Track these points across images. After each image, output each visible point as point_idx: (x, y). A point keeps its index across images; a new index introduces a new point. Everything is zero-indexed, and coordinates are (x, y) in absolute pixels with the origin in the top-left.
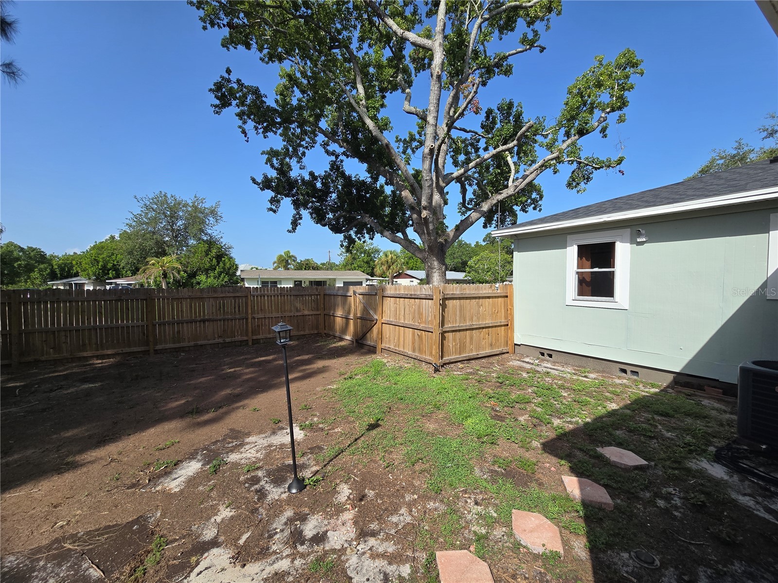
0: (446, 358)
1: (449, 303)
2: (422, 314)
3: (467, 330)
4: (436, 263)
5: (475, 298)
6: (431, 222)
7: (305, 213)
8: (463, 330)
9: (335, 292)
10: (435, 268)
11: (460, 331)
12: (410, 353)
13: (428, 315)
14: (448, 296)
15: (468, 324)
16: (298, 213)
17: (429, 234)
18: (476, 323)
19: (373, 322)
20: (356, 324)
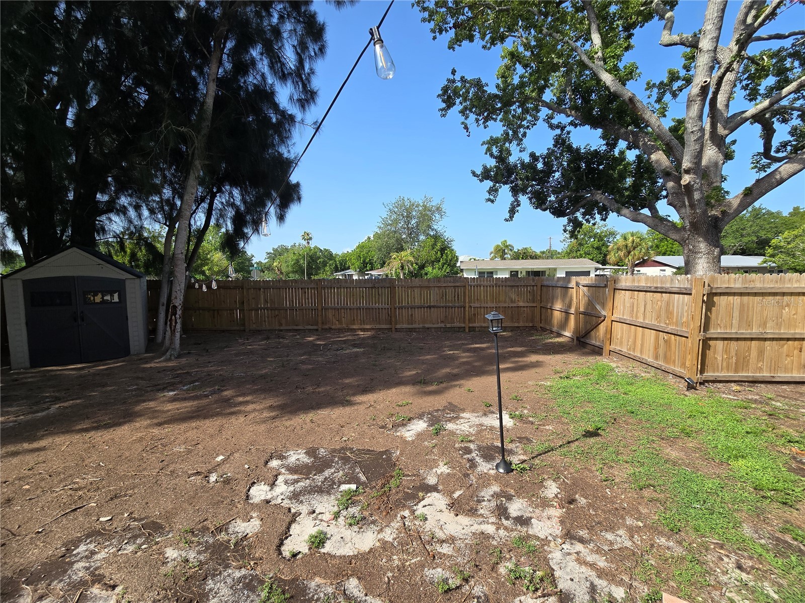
0: (709, 374)
1: (721, 301)
2: (672, 313)
3: (752, 339)
4: (703, 246)
5: (775, 294)
6: (697, 190)
7: (524, 199)
8: (745, 339)
9: (554, 283)
10: (701, 252)
11: (737, 339)
12: (650, 360)
13: (682, 314)
14: (719, 291)
15: (755, 331)
16: (517, 200)
17: (692, 206)
18: (771, 330)
19: (600, 319)
20: (577, 320)
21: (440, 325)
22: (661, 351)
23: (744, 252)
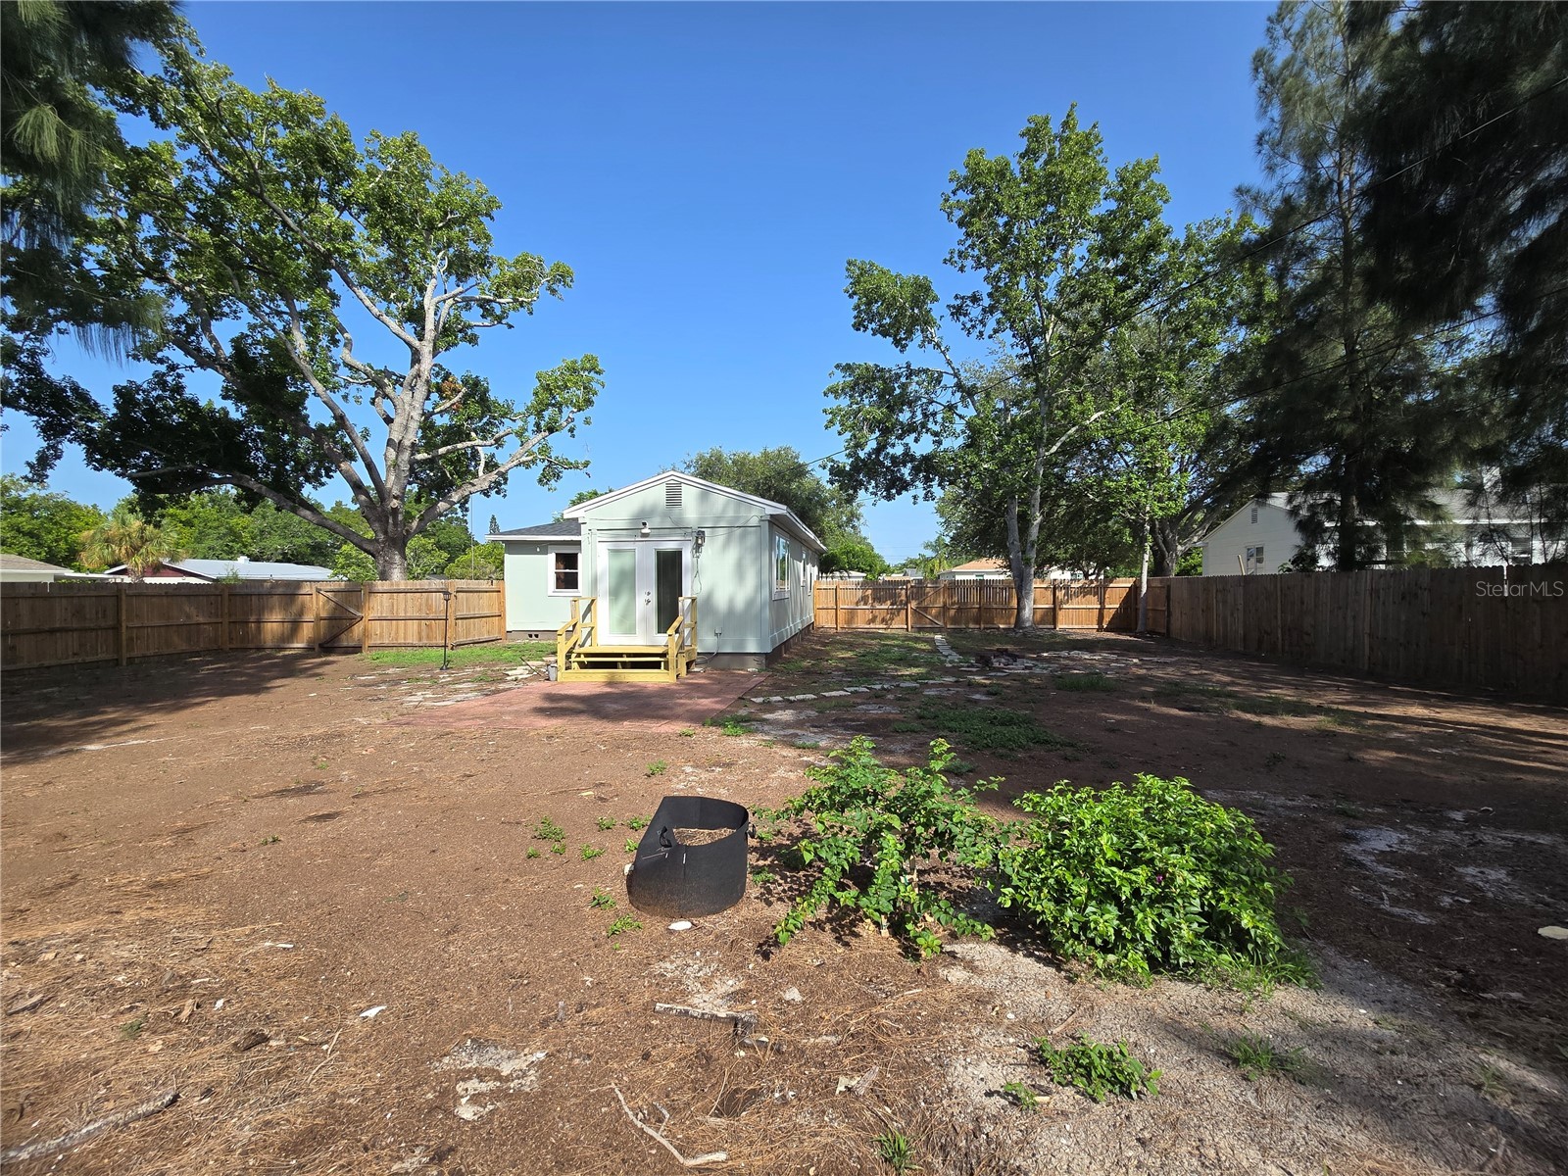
0: (457, 641)
2: (431, 606)
3: (472, 618)
5: (477, 592)
6: (401, 513)
8: (469, 618)
9: (265, 591)
11: (466, 618)
12: (416, 642)
13: (440, 605)
14: (459, 590)
15: (472, 613)
17: (396, 525)
19: (353, 620)
20: (317, 628)
21: (71, 660)
22: (424, 634)
23: (286, 559)
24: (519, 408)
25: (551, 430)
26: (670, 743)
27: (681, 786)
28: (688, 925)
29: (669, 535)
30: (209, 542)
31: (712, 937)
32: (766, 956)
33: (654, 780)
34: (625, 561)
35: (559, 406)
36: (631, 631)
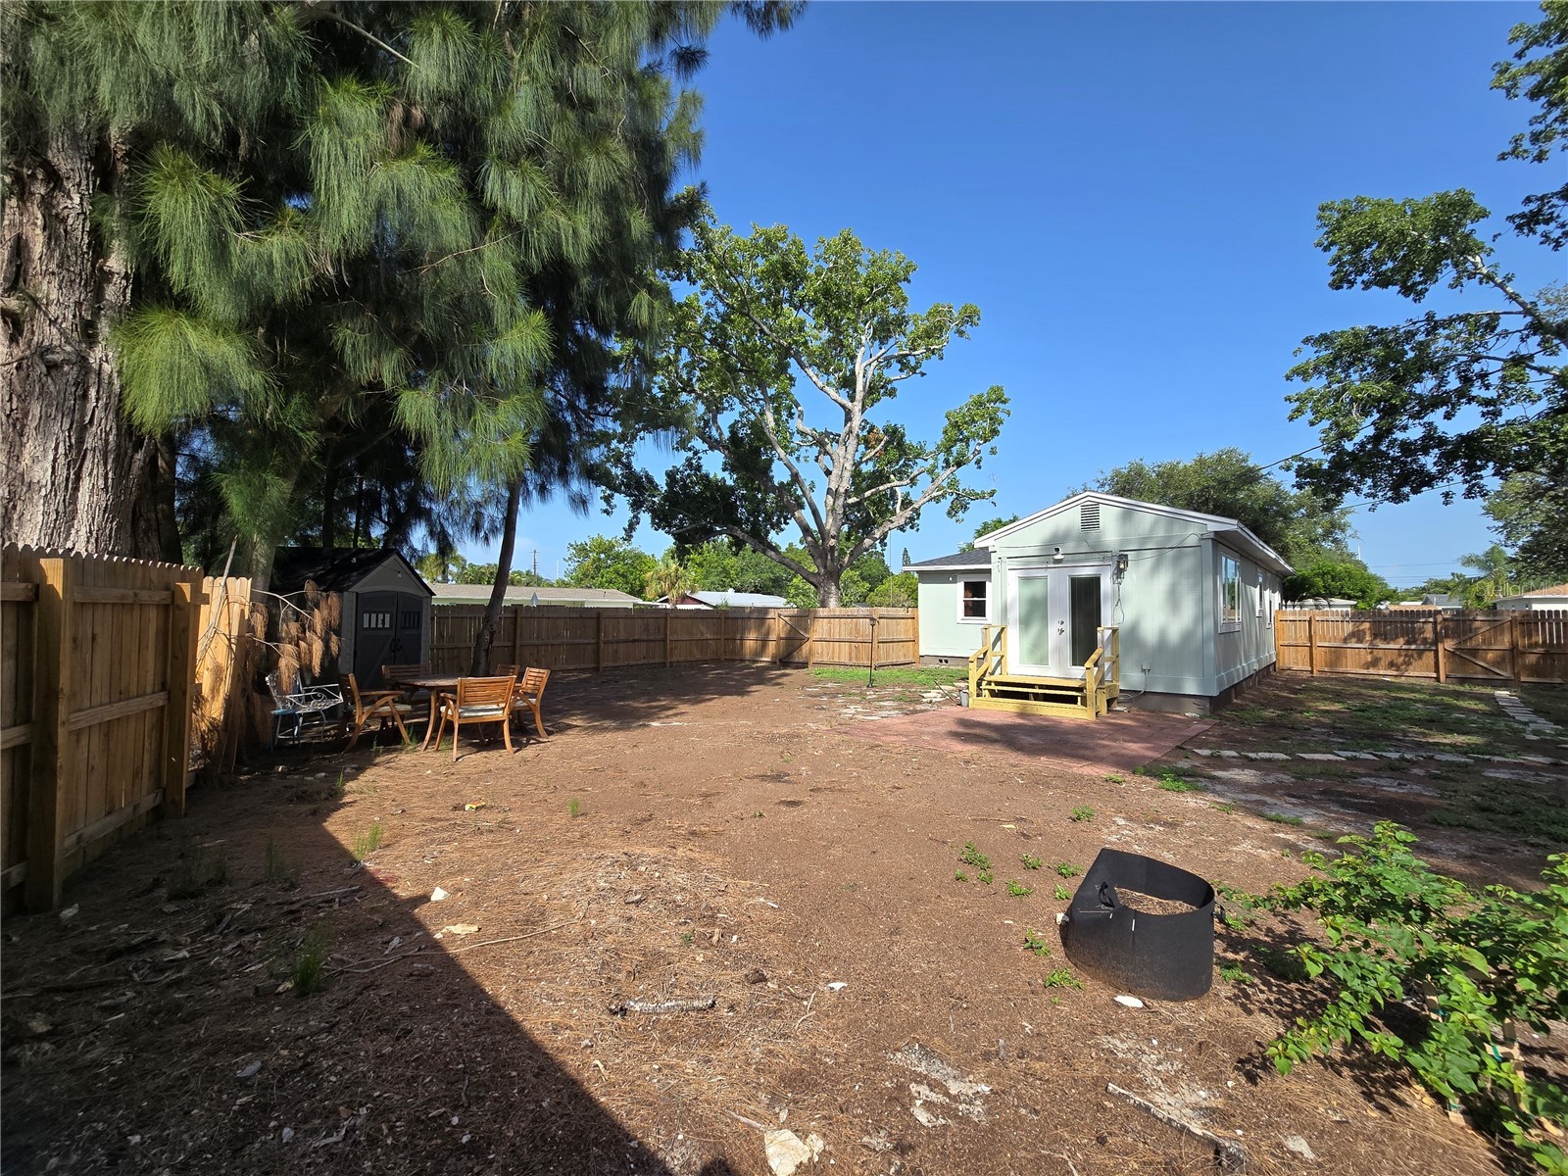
0: (879, 662)
1: (881, 621)
2: (859, 630)
3: (891, 642)
5: (895, 618)
6: (836, 550)
7: (645, 518)
8: (889, 642)
9: (745, 616)
10: (832, 593)
11: (887, 642)
12: (847, 662)
13: (866, 630)
14: (881, 616)
16: (636, 517)
19: (803, 640)
20: (778, 645)
22: (853, 655)
23: (756, 591)
24: (930, 448)
25: (959, 464)
26: (1096, 788)
27: (1113, 839)
28: (1139, 1004)
29: (1086, 560)
30: (712, 579)
31: (1171, 1028)
32: (1252, 1079)
33: (1080, 826)
34: (1037, 589)
35: (966, 440)
36: (1043, 661)
